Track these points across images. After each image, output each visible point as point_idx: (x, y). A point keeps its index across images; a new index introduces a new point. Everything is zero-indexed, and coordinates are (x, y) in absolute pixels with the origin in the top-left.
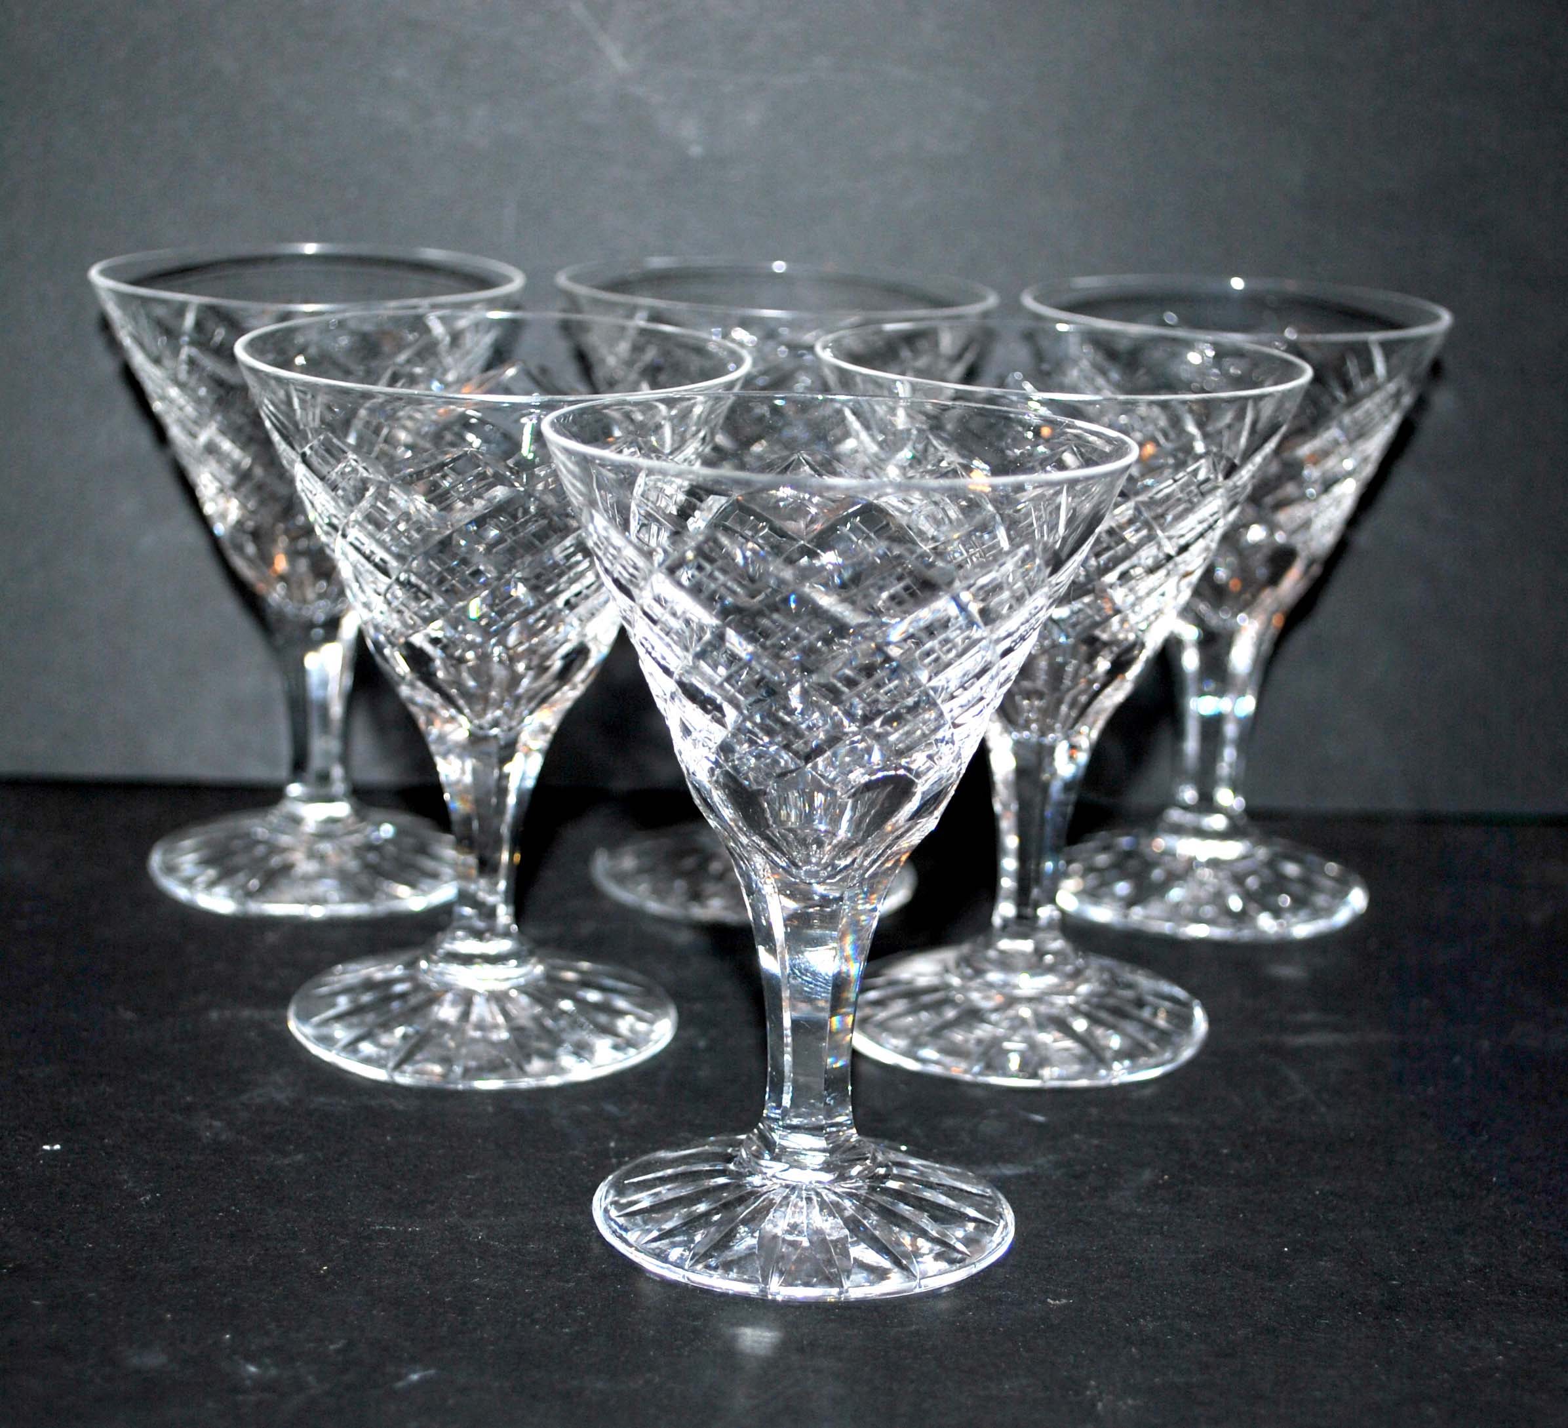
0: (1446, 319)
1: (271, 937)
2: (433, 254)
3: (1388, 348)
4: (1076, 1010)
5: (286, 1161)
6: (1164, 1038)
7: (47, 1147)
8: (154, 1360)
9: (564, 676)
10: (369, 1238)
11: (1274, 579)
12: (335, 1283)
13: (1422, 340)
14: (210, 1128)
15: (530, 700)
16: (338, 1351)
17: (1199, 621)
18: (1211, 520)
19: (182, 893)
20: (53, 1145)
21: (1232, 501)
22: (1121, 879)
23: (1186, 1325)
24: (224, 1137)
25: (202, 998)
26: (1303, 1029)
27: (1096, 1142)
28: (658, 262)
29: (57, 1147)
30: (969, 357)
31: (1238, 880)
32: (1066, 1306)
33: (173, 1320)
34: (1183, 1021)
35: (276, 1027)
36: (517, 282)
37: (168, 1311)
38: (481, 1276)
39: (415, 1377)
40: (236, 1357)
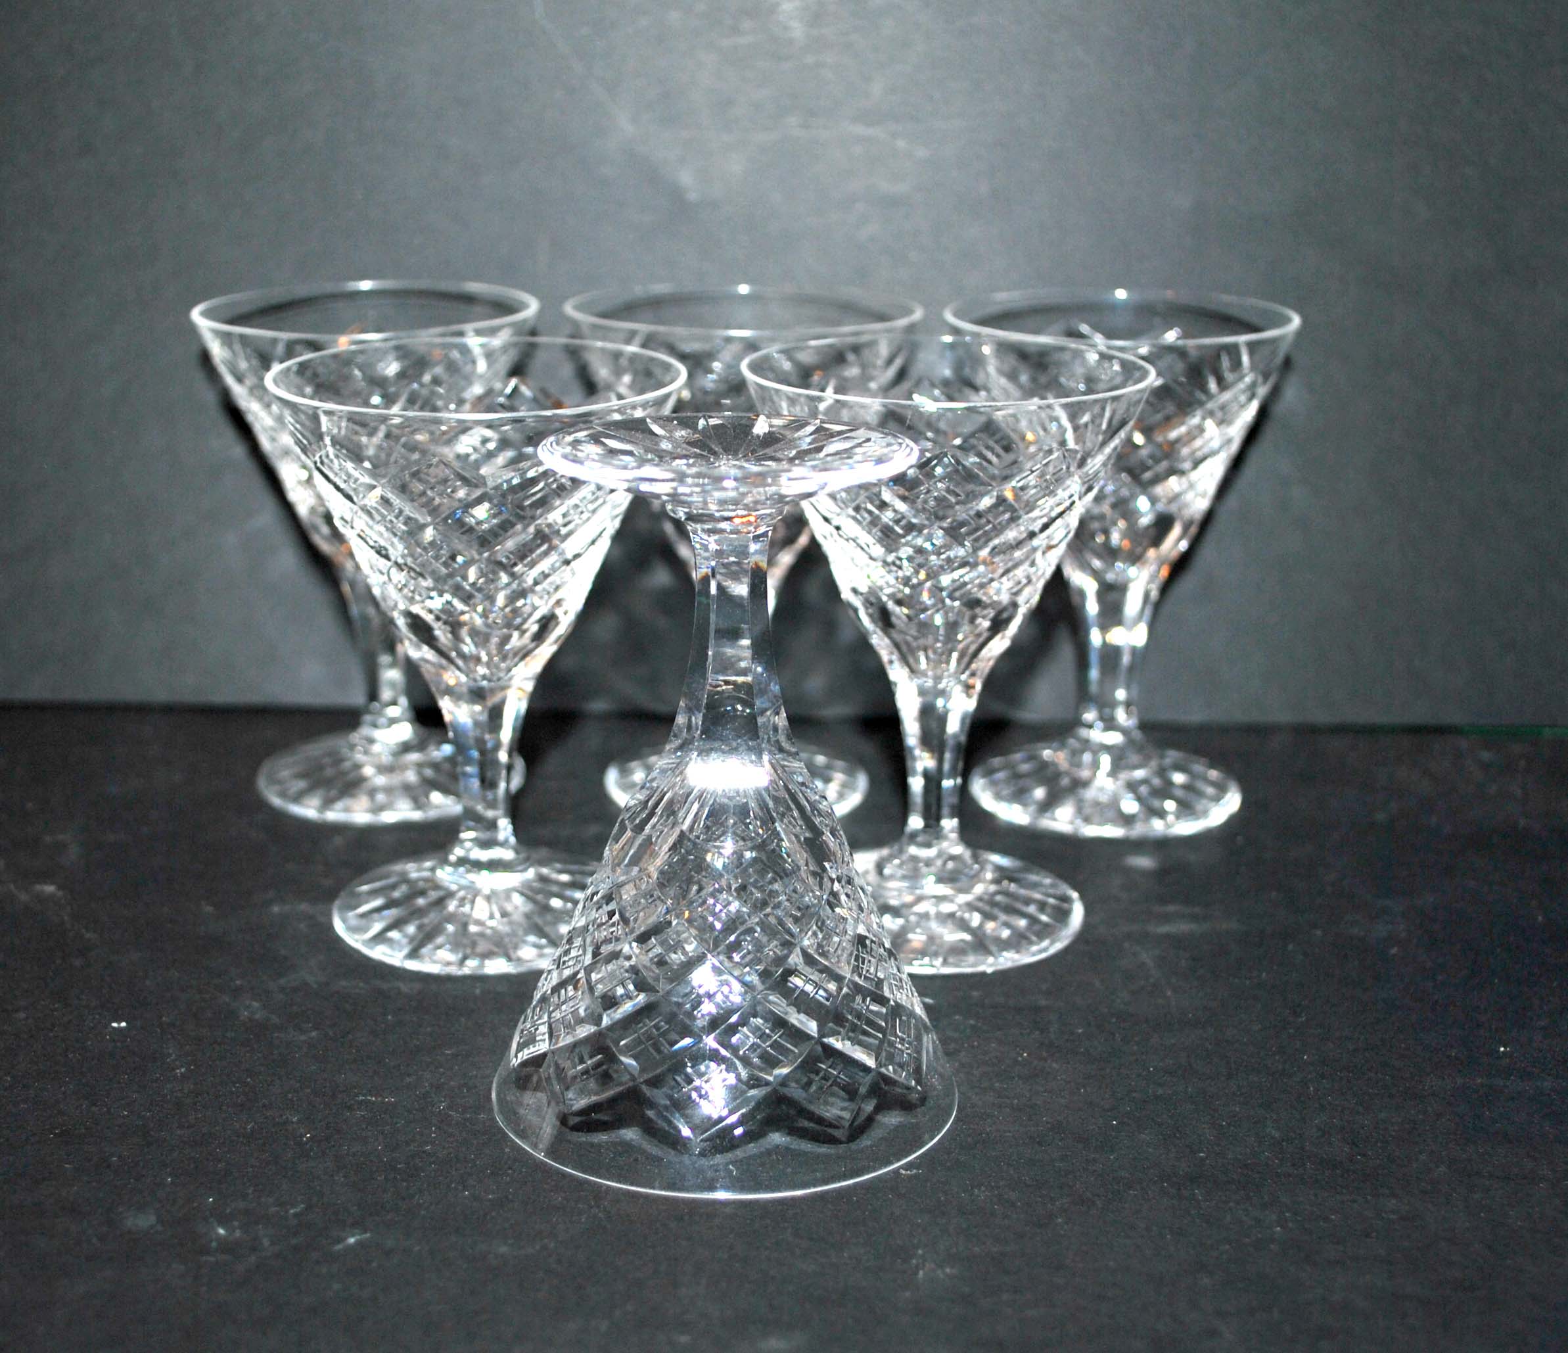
0: (1296, 321)
1: (338, 841)
2: (474, 287)
3: (1252, 347)
4: (971, 907)
5: (303, 1038)
6: (1044, 932)
7: (115, 1025)
8: (144, 1221)
9: (539, 637)
10: (350, 1108)
11: (1157, 541)
12: (311, 1149)
13: (1273, 341)
14: (251, 1009)
15: (515, 655)
16: (295, 1215)
17: (1096, 574)
18: (1067, 503)
19: (276, 801)
20: (119, 1023)
21: (1086, 486)
22: (1038, 786)
23: (1013, 1196)
24: (257, 1016)
25: (271, 894)
26: (1166, 918)
27: (972, 1022)
28: (661, 288)
29: (123, 1024)
30: (898, 362)
31: (1132, 786)
32: (916, 1176)
33: (172, 1182)
34: (1062, 915)
35: (322, 919)
36: (532, 307)
37: (170, 1175)
38: (432, 1143)
39: (352, 1240)
40: (212, 1220)
